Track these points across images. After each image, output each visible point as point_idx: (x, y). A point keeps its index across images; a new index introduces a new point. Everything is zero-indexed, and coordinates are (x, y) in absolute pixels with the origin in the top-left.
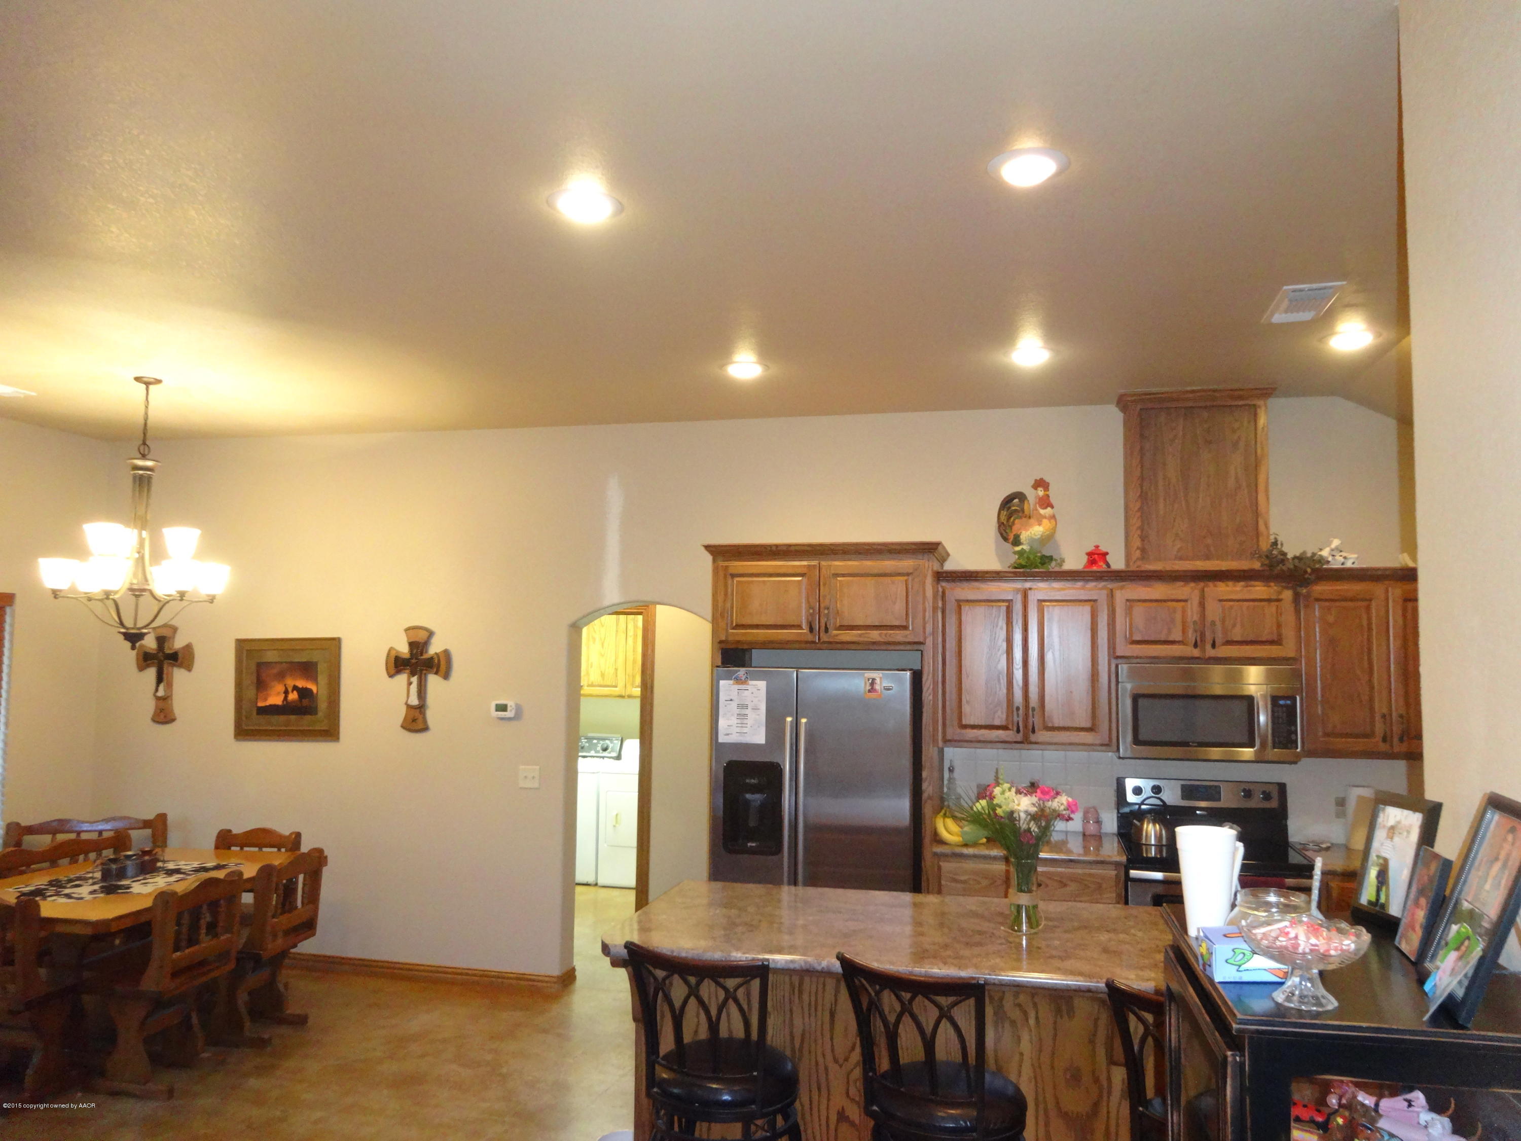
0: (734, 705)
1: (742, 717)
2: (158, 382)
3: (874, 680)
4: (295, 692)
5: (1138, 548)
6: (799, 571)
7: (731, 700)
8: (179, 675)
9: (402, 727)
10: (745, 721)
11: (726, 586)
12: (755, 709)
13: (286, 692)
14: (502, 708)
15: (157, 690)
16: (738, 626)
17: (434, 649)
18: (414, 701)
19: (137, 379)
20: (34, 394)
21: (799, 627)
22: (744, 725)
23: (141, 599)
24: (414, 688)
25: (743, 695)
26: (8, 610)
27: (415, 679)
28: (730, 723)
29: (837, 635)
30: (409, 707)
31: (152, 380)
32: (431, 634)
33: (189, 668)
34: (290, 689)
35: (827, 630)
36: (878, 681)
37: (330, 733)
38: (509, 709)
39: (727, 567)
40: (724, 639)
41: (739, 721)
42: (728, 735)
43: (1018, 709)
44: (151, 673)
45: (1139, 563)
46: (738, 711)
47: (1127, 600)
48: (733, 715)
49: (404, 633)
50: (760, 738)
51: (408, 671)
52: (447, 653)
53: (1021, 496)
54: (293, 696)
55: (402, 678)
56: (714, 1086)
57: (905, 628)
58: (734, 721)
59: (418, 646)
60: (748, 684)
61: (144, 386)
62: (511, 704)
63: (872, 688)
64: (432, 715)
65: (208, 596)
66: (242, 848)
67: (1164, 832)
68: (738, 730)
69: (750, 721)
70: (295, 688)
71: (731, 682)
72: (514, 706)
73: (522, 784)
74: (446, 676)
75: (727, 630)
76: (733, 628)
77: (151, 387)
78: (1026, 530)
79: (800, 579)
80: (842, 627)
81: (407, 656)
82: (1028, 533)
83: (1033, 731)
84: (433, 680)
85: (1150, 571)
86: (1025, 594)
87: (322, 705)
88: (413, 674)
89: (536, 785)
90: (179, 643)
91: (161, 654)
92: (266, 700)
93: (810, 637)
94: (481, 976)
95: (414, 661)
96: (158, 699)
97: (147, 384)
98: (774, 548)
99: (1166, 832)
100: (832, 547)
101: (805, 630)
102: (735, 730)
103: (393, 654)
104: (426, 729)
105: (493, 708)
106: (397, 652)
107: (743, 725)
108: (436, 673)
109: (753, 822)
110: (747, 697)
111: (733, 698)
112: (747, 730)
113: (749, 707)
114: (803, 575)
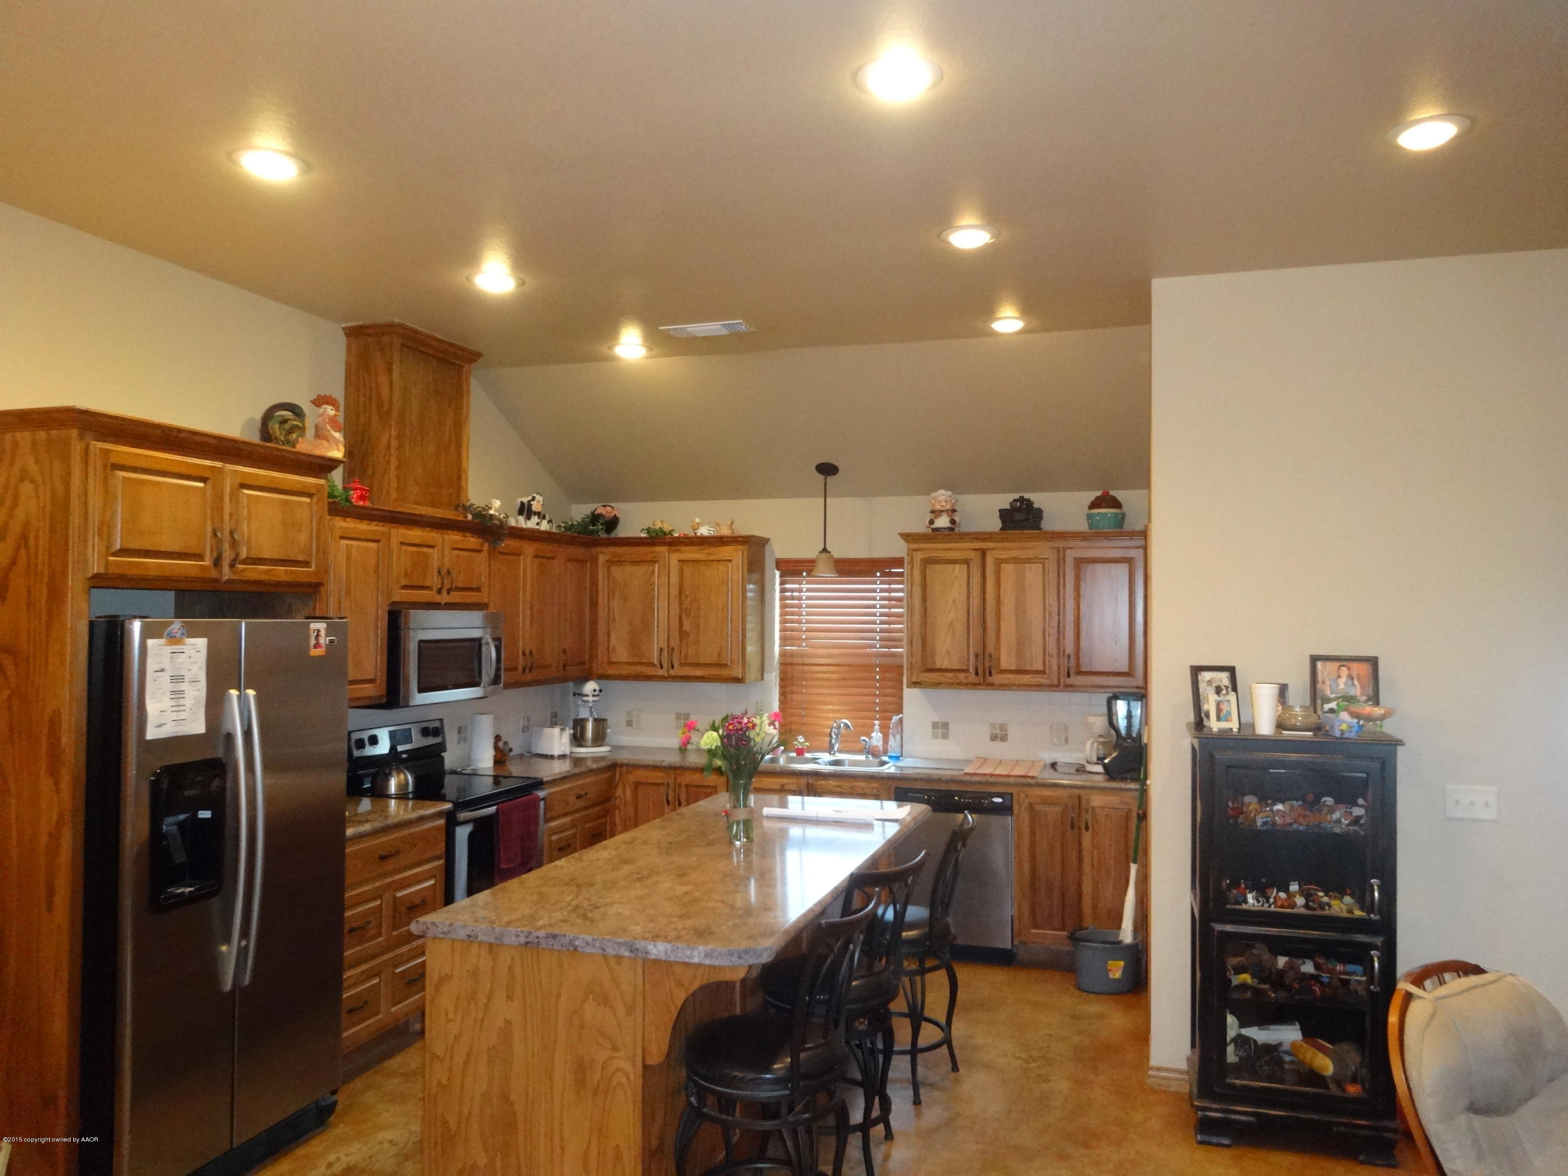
0: (165, 678)
1: (177, 694)
3: (319, 631)
5: (395, 489)
6: (206, 474)
7: (162, 670)
10: (182, 702)
11: (106, 481)
12: (193, 681)
21: (199, 557)
22: (181, 708)
25: (178, 661)
28: (161, 706)
29: (244, 571)
35: (232, 563)
36: (323, 633)
41: (173, 703)
42: (160, 726)
45: (395, 505)
46: (171, 687)
47: (400, 543)
48: (164, 694)
50: (199, 727)
53: (295, 410)
58: (167, 703)
60: (184, 644)
63: (317, 643)
68: (174, 716)
69: (188, 701)
71: (162, 641)
76: (114, 554)
79: (202, 485)
80: (250, 560)
93: (214, 574)
101: (207, 562)
102: (168, 717)
107: (178, 708)
109: (180, 857)
110: (182, 663)
111: (164, 667)
112: (183, 715)
113: (186, 680)
114: (204, 480)
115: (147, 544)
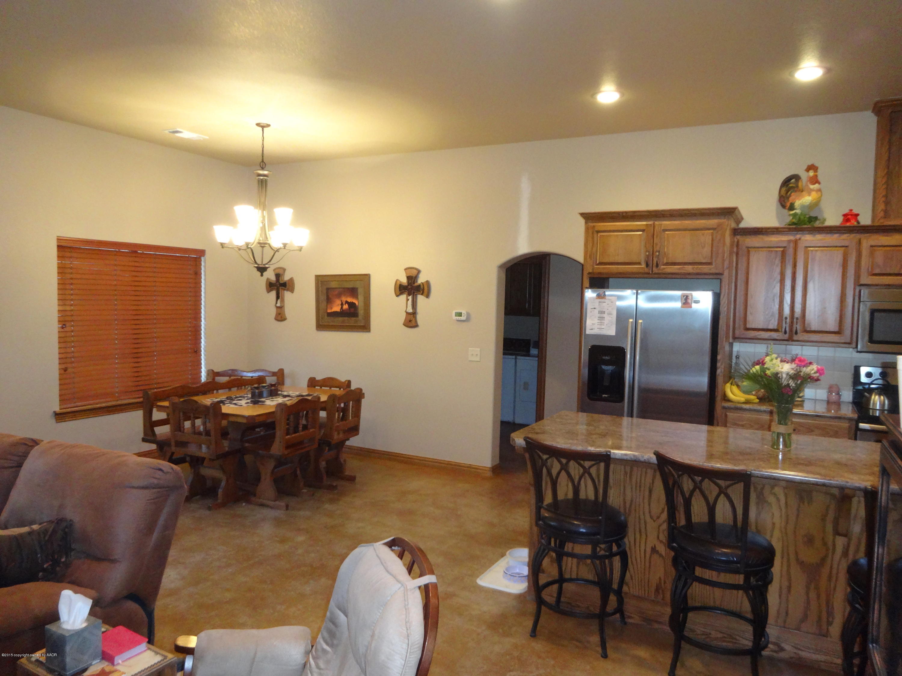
0: (596, 311)
1: (601, 318)
2: (268, 126)
3: (687, 296)
4: (347, 304)
5: (882, 210)
6: (642, 228)
7: (595, 308)
8: (287, 295)
9: (404, 325)
10: (603, 321)
11: (593, 238)
12: (610, 314)
13: (342, 304)
14: (460, 314)
15: (277, 303)
16: (601, 264)
17: (421, 280)
18: (410, 310)
19: (258, 125)
20: (207, 137)
21: (639, 263)
22: (602, 324)
23: (265, 248)
24: (410, 302)
25: (602, 305)
26: (203, 259)
27: (410, 298)
28: (594, 322)
29: (664, 269)
30: (407, 313)
31: (265, 125)
32: (419, 272)
33: (292, 290)
34: (344, 303)
35: (657, 266)
36: (690, 297)
37: (365, 327)
38: (463, 315)
39: (594, 226)
40: (591, 271)
41: (599, 321)
42: (592, 329)
43: (786, 318)
44: (273, 294)
45: (882, 221)
46: (599, 315)
47: (872, 246)
48: (595, 317)
49: (404, 271)
50: (612, 332)
51: (406, 293)
52: (428, 283)
53: (796, 177)
54: (346, 307)
55: (404, 297)
56: (575, 522)
57: (710, 264)
58: (596, 321)
59: (412, 279)
60: (605, 299)
61: (261, 128)
62: (464, 312)
63: (686, 302)
64: (420, 318)
65: (298, 247)
66: (321, 387)
67: (886, 402)
68: (599, 327)
69: (606, 321)
70: (347, 302)
72: (466, 314)
73: (471, 358)
74: (428, 296)
75: (593, 266)
76: (597, 265)
77: (265, 129)
78: (799, 200)
79: (641, 233)
80: (667, 264)
81: (406, 284)
82: (800, 201)
83: (796, 333)
84: (420, 298)
85: (890, 226)
86: (796, 242)
87: (361, 312)
88: (409, 295)
89: (478, 359)
90: (286, 278)
91: (278, 283)
92: (331, 308)
93: (646, 270)
94: (447, 464)
95: (409, 287)
96: (277, 307)
97: (263, 127)
98: (624, 214)
99: (889, 402)
100: (662, 213)
101: (644, 266)
102: (596, 327)
103: (398, 283)
104: (416, 326)
105: (454, 314)
106: (400, 282)
107: (601, 324)
108: (422, 294)
109: (606, 383)
110: (604, 306)
111: (596, 307)
112: (603, 327)
113: (606, 313)
114: (643, 231)
115: (611, 260)
